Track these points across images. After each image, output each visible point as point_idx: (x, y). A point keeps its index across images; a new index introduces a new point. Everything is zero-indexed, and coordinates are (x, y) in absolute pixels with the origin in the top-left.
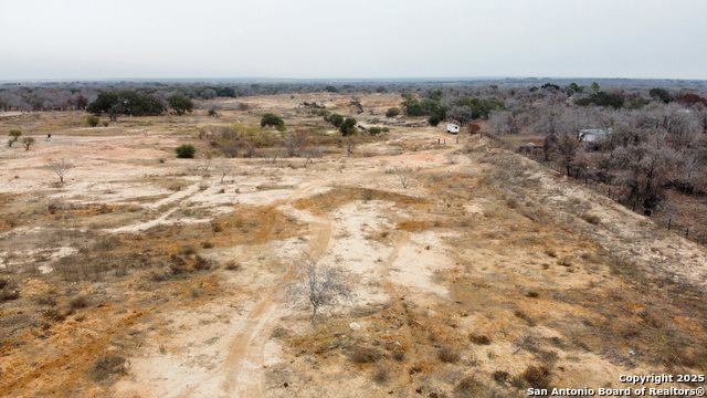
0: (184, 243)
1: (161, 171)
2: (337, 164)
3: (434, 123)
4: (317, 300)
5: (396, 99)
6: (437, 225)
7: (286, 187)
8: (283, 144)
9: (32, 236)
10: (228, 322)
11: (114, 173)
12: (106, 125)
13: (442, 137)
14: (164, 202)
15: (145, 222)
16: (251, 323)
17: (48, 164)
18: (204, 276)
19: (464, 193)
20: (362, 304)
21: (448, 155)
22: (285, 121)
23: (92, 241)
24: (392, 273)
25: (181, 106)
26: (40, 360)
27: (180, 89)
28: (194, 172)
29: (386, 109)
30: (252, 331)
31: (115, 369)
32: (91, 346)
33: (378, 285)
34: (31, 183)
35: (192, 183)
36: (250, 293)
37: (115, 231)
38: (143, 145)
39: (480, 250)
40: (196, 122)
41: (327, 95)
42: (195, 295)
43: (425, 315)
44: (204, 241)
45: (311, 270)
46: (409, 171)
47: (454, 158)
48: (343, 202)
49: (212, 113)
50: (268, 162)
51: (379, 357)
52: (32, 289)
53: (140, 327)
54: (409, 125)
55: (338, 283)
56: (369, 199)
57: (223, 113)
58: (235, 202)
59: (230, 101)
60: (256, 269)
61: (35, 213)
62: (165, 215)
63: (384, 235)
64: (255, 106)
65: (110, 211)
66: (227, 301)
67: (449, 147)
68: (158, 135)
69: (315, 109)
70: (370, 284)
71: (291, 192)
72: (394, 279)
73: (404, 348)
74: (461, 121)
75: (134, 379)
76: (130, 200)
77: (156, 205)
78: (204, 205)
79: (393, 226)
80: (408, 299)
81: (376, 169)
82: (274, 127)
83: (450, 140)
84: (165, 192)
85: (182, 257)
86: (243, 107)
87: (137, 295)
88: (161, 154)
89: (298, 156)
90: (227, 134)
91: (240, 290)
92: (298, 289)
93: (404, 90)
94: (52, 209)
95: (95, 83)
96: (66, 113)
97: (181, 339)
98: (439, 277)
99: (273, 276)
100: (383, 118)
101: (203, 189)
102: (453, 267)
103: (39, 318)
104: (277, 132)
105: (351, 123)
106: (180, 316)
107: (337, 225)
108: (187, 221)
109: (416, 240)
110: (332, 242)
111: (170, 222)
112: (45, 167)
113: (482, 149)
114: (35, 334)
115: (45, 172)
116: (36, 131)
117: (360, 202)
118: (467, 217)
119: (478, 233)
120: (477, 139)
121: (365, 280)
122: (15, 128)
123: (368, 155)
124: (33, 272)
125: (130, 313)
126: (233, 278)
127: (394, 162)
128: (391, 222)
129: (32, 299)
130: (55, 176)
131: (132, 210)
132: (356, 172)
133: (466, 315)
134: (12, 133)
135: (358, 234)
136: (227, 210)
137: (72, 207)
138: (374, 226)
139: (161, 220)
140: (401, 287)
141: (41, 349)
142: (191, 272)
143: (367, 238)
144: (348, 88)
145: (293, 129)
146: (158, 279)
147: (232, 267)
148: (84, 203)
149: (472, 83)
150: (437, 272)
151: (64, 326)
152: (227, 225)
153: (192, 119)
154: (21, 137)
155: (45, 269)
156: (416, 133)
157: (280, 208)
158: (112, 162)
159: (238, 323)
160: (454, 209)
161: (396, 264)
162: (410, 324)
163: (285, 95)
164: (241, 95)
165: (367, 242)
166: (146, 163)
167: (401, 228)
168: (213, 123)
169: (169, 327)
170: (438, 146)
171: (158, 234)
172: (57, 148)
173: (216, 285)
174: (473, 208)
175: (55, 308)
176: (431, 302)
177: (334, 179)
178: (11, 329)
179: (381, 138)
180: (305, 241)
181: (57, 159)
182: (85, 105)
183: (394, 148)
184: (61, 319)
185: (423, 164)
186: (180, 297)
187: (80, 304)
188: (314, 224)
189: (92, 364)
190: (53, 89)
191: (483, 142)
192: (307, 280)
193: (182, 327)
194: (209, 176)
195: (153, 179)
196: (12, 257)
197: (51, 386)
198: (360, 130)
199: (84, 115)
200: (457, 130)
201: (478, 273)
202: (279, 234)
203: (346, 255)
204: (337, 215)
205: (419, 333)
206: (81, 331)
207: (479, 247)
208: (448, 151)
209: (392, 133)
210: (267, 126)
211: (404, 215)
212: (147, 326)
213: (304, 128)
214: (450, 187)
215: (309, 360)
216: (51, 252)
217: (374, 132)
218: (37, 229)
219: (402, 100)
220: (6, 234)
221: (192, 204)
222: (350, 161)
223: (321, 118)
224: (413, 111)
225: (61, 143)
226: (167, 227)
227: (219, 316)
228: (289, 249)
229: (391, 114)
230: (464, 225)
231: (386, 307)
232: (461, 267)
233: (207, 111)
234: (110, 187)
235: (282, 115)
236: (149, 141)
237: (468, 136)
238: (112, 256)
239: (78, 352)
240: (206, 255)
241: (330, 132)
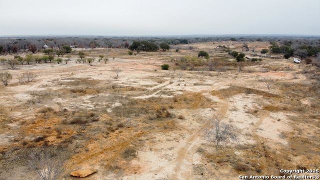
0: (162, 106)
1: (155, 75)
2: (233, 75)
3: (287, 57)
4: (219, 138)
5: (267, 45)
6: (285, 109)
7: (207, 85)
8: (207, 65)
9: (105, 97)
10: (178, 142)
11: (138, 74)
12: (135, 55)
13: (291, 65)
14: (155, 87)
15: (148, 95)
16: (188, 144)
17: (113, 69)
18: (169, 120)
19: (301, 94)
20: (242, 143)
21: (294, 74)
22: (210, 55)
23: (127, 101)
24: (258, 130)
25: (165, 48)
26: (104, 147)
27: (165, 40)
28: (168, 76)
29: (261, 49)
30: (188, 147)
31: (132, 154)
32: (124, 143)
33: (250, 135)
34: (106, 76)
35: (167, 80)
36: (188, 130)
37: (136, 98)
38: (149, 64)
39: (307, 124)
40: (170, 54)
41: (231, 42)
42: (165, 128)
43: (274, 153)
44: (170, 105)
45: (217, 124)
46: (271, 81)
47: (297, 76)
48: (235, 94)
49: (177, 51)
50: (199, 73)
51: (248, 169)
52: (104, 118)
53: (143, 138)
54: (273, 58)
55: (230, 132)
56: (249, 93)
57: (182, 51)
58: (184, 90)
59: (186, 46)
60: (191, 120)
61: (107, 88)
62: (155, 93)
63: (256, 112)
64: (196, 48)
65: (135, 90)
66: (178, 132)
67: (295, 70)
68: (155, 60)
69: (224, 49)
70: (246, 135)
71: (209, 87)
72: (259, 133)
73: (262, 167)
74: (302, 57)
75: (139, 160)
76: (142, 86)
77: (152, 89)
78: (171, 90)
79: (261, 108)
80: (266, 144)
81: (254, 79)
82: (204, 57)
83: (295, 66)
84: (156, 83)
85: (161, 111)
86: (191, 48)
87: (143, 125)
88: (156, 68)
89: (214, 71)
90: (183, 60)
91: (184, 128)
92: (210, 132)
93: (272, 40)
94: (114, 87)
95: (132, 37)
96: (121, 49)
97: (159, 146)
98: (283, 135)
99: (198, 124)
100: (259, 54)
101: (171, 83)
102: (292, 131)
103: (105, 130)
104: (205, 59)
105: (242, 56)
106: (159, 136)
107: (232, 105)
108: (164, 96)
109: (273, 116)
110: (228, 112)
111: (157, 96)
112: (112, 71)
113: (312, 72)
114: (103, 136)
115: (112, 72)
116: (109, 56)
117: (244, 94)
118: (301, 106)
119: (307, 115)
120: (310, 66)
121: (244, 132)
122: (101, 54)
123: (250, 72)
124: (105, 111)
125: (139, 132)
126: (181, 123)
127: (263, 76)
128: (260, 105)
129: (103, 122)
130: (115, 74)
131: (143, 90)
132: (243, 80)
133: (296, 156)
134: (100, 56)
135: (242, 110)
136: (181, 93)
137: (121, 87)
138: (250, 106)
139: (154, 95)
140: (263, 138)
141: (105, 142)
142: (164, 118)
143: (246, 112)
144: (241, 39)
145: (212, 58)
146: (151, 119)
147: (181, 118)
148: (125, 86)
149: (308, 38)
150: (283, 133)
151: (114, 134)
152: (180, 99)
153: (168, 53)
154: (104, 58)
155: (109, 110)
156: (276, 62)
157: (204, 94)
158: (137, 70)
159: (183, 143)
160: (295, 101)
161: (261, 127)
162: (266, 156)
163: (210, 42)
164: (190, 43)
165: (246, 114)
166: (150, 71)
167: (265, 109)
168: (178, 55)
169: (154, 140)
170: (288, 69)
171: (152, 101)
172: (117, 63)
173: (174, 125)
174: (306, 102)
175: (111, 126)
176: (278, 147)
177: (231, 82)
178: (94, 133)
179: (257, 64)
180: (215, 110)
181: (116, 67)
182: (128, 46)
183: (264, 69)
184: (113, 131)
185: (280, 78)
186: (159, 128)
187: (121, 126)
188: (220, 103)
189: (123, 151)
190: (116, 39)
191: (313, 68)
192: (215, 129)
193: (159, 141)
194: (174, 78)
195: (152, 78)
196: (97, 105)
197: (107, 158)
198: (247, 59)
199: (127, 50)
200: (299, 62)
201: (305, 135)
202: (203, 106)
203: (235, 119)
204: (232, 100)
205: (270, 161)
206: (120, 137)
207: (307, 122)
208: (294, 72)
209: (263, 61)
210: (201, 56)
211: (267, 102)
212: (145, 138)
213: (218, 58)
214: (294, 90)
215: (214, 165)
216: (112, 104)
217: (254, 60)
218: (107, 95)
219: (270, 45)
220: (96, 95)
221: (166, 89)
222: (240, 74)
223: (227, 53)
224: (275, 51)
225: (118, 62)
226: (156, 98)
227: (175, 139)
228: (207, 113)
229: (264, 52)
230: (300, 110)
231: (254, 146)
232: (296, 131)
233: (175, 50)
234: (135, 80)
235: (208, 52)
236: (151, 62)
237: (305, 65)
238: (134, 108)
239: (118, 145)
240: (171, 111)
241: (231, 60)
